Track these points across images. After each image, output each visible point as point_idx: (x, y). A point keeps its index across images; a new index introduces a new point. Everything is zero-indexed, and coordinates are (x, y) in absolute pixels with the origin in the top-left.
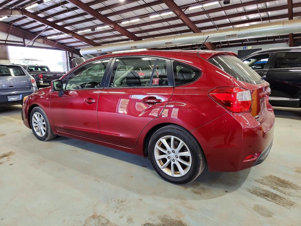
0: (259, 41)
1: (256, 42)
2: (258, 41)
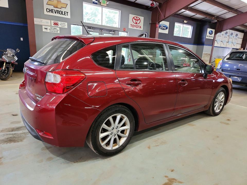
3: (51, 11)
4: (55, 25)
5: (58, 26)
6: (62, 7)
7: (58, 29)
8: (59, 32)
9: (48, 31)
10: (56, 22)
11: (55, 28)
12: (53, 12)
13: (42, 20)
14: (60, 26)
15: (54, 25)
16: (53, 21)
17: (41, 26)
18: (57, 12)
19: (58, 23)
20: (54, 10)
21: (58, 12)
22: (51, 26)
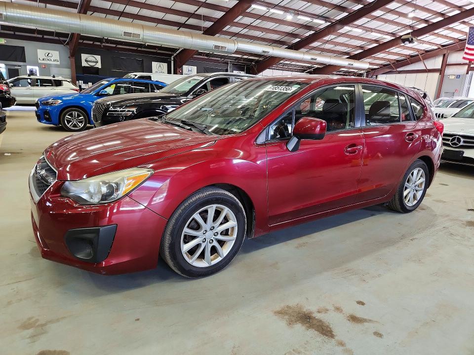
0: (17, 33)
1: (12, 33)
2: (14, 33)
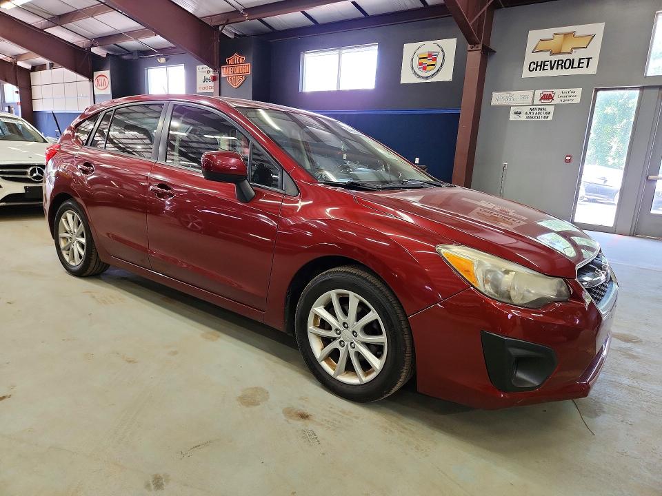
3: (542, 66)
4: (545, 99)
5: (553, 102)
6: (575, 48)
7: (551, 109)
8: (551, 117)
9: (523, 117)
10: (548, 92)
11: (542, 107)
12: (546, 68)
13: (512, 93)
14: (556, 101)
15: (541, 100)
16: (541, 91)
17: (509, 107)
18: (558, 65)
19: (553, 95)
20: (551, 61)
21: (561, 64)
22: (533, 105)
